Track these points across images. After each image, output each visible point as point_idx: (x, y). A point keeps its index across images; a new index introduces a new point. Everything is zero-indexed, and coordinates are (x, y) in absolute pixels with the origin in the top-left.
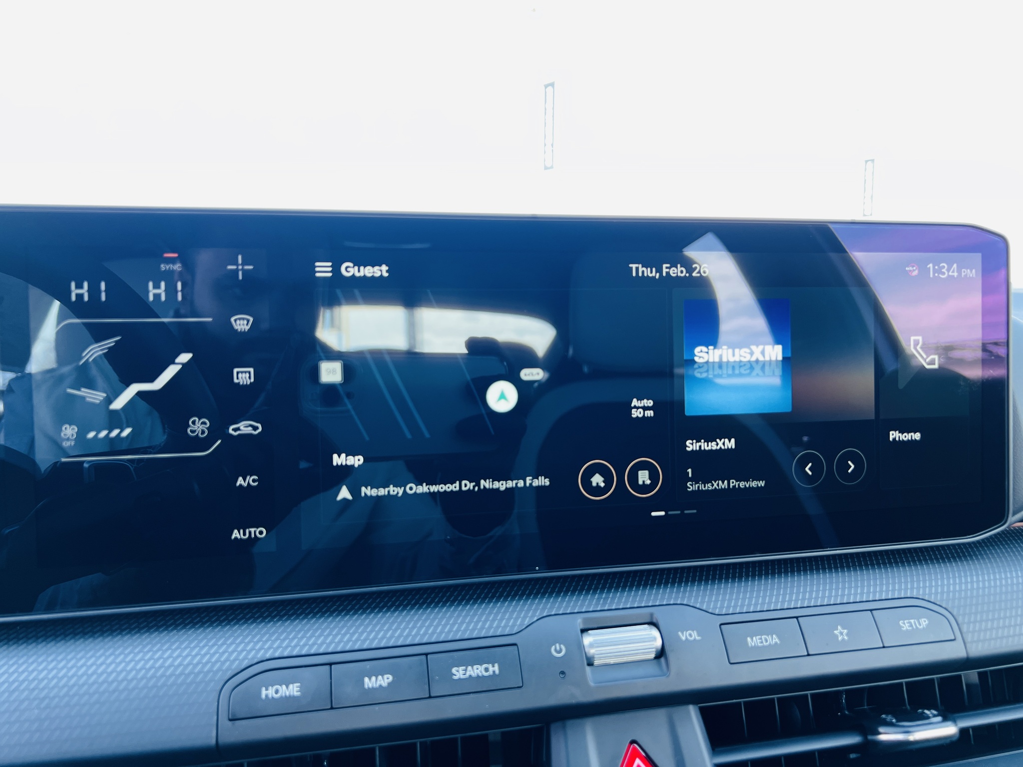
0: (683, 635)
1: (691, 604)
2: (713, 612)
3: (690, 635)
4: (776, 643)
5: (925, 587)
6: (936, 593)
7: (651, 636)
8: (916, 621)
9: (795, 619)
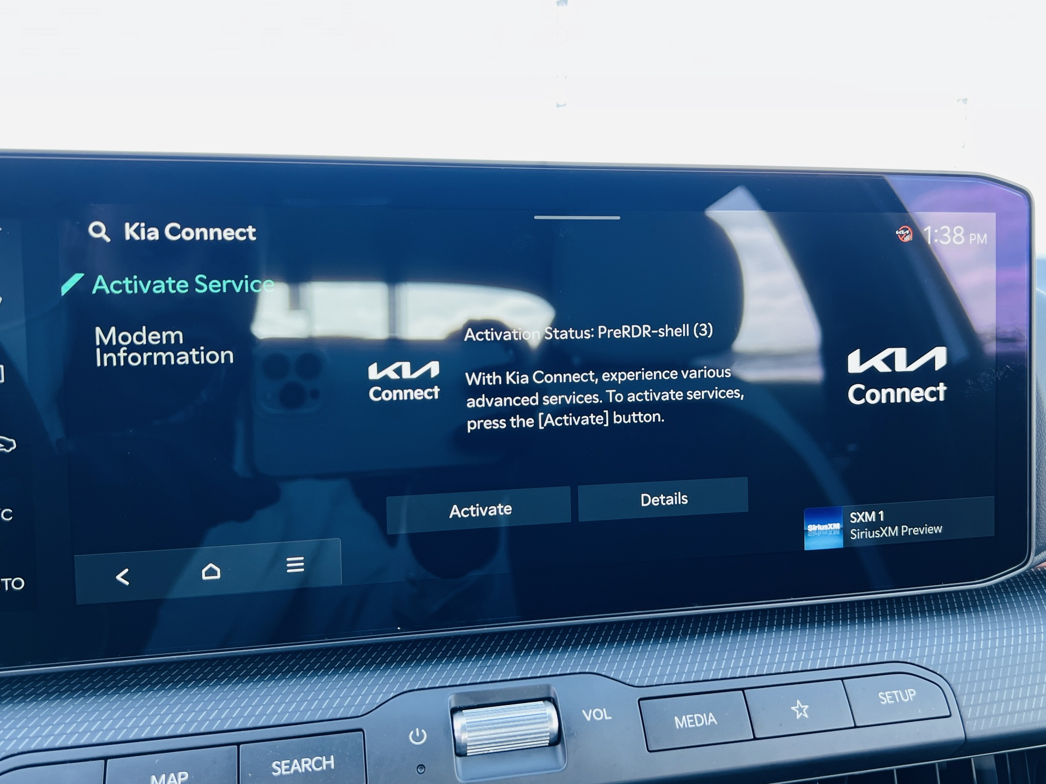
0: (588, 715)
1: (603, 673)
2: (631, 683)
3: (598, 714)
4: (712, 723)
5: (915, 648)
6: (930, 656)
7: (544, 716)
8: (900, 691)
9: (741, 692)
